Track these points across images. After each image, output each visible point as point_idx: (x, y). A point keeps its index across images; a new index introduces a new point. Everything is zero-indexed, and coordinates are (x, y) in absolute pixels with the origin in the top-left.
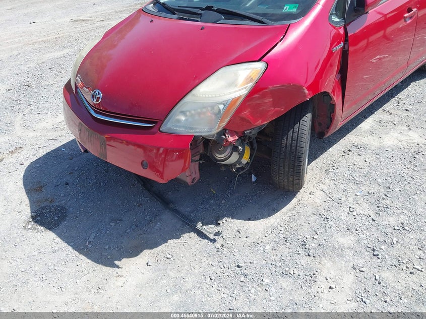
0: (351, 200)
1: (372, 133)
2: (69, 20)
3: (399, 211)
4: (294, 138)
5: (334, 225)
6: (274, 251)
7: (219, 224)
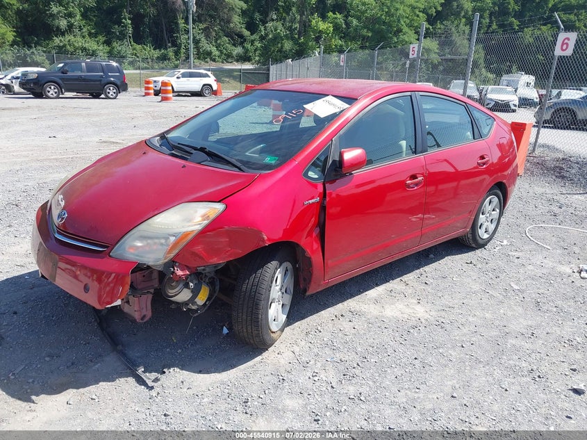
0: (319, 365)
1: (376, 301)
2: (97, 140)
3: (364, 382)
4: (256, 283)
5: (287, 387)
6: (210, 405)
7: (164, 372)
